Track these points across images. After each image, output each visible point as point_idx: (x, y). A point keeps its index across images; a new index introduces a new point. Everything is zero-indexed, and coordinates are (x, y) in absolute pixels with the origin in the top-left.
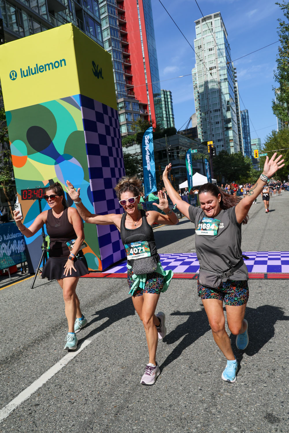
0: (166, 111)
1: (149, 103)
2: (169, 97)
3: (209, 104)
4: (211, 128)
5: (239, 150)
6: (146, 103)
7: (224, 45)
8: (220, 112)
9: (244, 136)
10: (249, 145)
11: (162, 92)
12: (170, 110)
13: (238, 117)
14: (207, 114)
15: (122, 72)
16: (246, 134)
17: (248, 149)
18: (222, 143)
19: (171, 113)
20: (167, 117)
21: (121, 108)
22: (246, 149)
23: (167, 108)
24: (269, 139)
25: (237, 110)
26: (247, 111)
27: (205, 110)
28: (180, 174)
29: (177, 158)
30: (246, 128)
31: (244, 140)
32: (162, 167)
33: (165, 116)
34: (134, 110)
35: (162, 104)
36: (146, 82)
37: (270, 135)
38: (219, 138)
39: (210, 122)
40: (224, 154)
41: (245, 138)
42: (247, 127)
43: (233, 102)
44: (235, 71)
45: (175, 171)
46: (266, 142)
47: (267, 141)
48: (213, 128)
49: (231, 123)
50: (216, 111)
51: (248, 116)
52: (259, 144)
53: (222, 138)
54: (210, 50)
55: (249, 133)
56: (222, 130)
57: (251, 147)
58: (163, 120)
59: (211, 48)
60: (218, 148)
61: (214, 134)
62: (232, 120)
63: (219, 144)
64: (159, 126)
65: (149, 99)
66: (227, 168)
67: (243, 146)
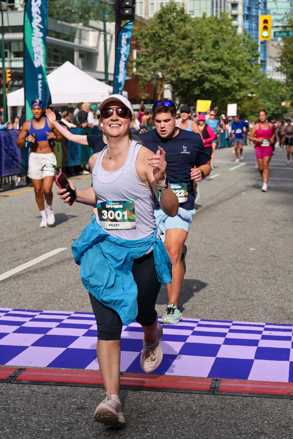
66: (180, 62)
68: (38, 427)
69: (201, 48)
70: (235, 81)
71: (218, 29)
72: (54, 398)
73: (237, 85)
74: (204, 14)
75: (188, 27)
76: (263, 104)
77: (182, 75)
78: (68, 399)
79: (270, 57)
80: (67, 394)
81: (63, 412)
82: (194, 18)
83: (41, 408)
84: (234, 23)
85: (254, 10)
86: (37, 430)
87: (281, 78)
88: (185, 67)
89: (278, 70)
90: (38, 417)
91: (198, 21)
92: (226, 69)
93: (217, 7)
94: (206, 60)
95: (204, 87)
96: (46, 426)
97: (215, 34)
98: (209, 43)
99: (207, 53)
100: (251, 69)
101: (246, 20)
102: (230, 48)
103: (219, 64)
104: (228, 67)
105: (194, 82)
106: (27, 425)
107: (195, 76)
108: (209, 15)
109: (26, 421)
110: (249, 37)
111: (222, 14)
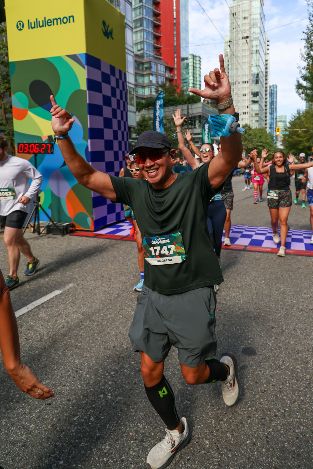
0: (194, 77)
1: (176, 67)
2: (198, 62)
3: (238, 75)
4: (237, 99)
5: (263, 125)
6: (172, 67)
7: (259, 15)
8: (248, 84)
9: (270, 112)
10: (275, 121)
11: (190, 57)
12: (198, 76)
13: (266, 91)
14: (235, 84)
15: (151, 30)
16: (273, 110)
17: (273, 125)
19: (198, 79)
20: (193, 83)
21: (146, 68)
22: (271, 125)
23: (194, 73)
24: (293, 117)
25: (266, 84)
26: (276, 86)
27: (233, 80)
28: (200, 143)
30: (273, 104)
31: (270, 115)
33: (191, 81)
34: (159, 72)
35: (189, 69)
36: (175, 44)
37: (295, 114)
38: (245, 111)
39: (237, 94)
40: (247, 128)
41: (271, 114)
42: (275, 103)
43: (262, 75)
44: (268, 43)
45: (196, 140)
46: (291, 121)
47: (291, 119)
48: (240, 99)
49: (258, 97)
50: (244, 82)
51: (276, 92)
52: (284, 122)
53: (248, 111)
54: (245, 18)
55: (276, 109)
56: (248, 103)
57: (276, 123)
58: (189, 85)
59: (246, 17)
61: (240, 105)
62: (260, 95)
63: (244, 117)
64: (183, 91)
65: (176, 62)
66: (249, 143)
67: (268, 121)
69: (256, 138)
71: (261, 132)
74: (256, 127)
75: (251, 132)
77: (249, 147)
79: (279, 141)
87: (282, 147)
88: (250, 145)
89: (281, 145)
91: (254, 130)
92: (264, 145)
94: (257, 142)
98: (258, 136)
99: (257, 140)
101: (270, 129)
102: (265, 138)
108: (258, 127)
110: (271, 134)
111: (262, 127)
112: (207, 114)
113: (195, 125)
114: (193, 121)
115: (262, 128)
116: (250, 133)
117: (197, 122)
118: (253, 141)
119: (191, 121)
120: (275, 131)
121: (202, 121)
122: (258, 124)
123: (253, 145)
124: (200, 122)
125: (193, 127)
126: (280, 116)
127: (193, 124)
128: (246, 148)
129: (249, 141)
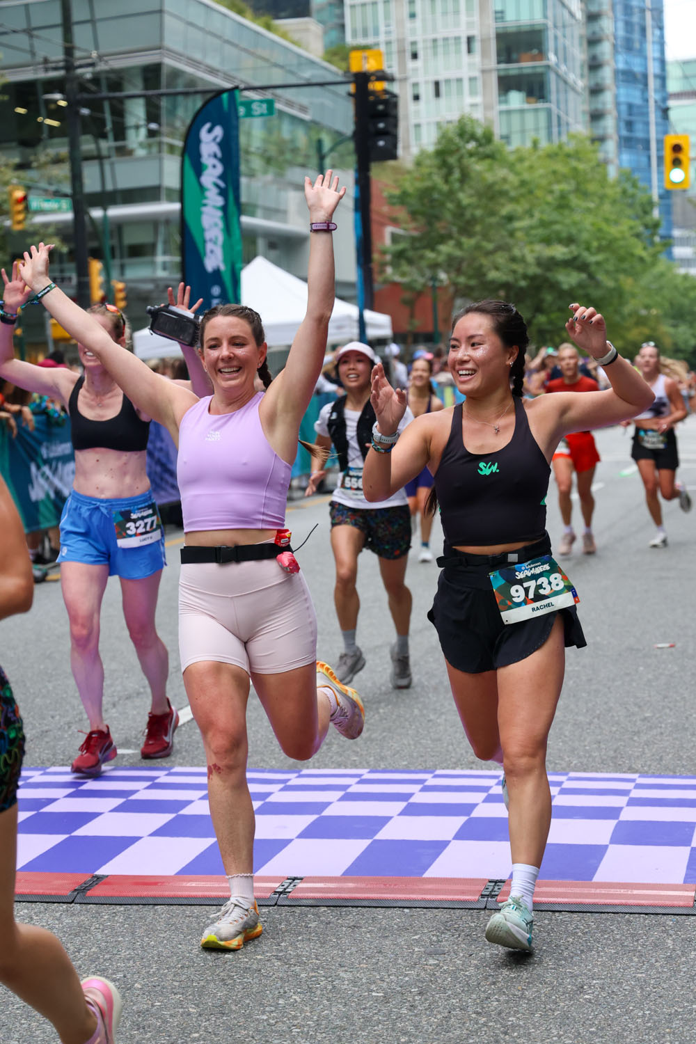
5: (580, 127)
9: (621, 33)
10: (653, 96)
16: (636, 19)
17: (647, 124)
18: (471, 65)
22: (630, 125)
28: (160, 258)
29: (141, 145)
32: (35, 203)
40: (471, 145)
41: (628, 44)
45: (132, 237)
53: (475, 32)
55: (658, 15)
57: (665, 112)
60: (443, 100)
63: (452, 74)
67: (608, 99)
68: (356, 989)
69: (532, 216)
70: (609, 283)
72: (374, 935)
73: (614, 289)
74: (535, 144)
75: (502, 172)
76: (671, 330)
77: (493, 275)
78: (404, 936)
79: (681, 227)
80: (399, 927)
81: (400, 961)
82: (512, 152)
83: (351, 954)
84: (601, 156)
85: (639, 126)
86: (356, 995)
88: (501, 258)
90: (351, 972)
91: (521, 160)
92: (589, 258)
93: (559, 125)
94: (547, 241)
95: (542, 301)
96: (373, 987)
97: (558, 182)
98: (547, 202)
99: (544, 224)
100: (644, 254)
101: (623, 149)
102: (594, 211)
103: (573, 247)
104: (592, 254)
105: (521, 289)
106: (334, 987)
107: (525, 277)
108: (544, 144)
109: (330, 979)
110: (634, 185)
111: (573, 137)
112: (198, 56)
113: (120, 132)
114: (106, 106)
115: (570, 148)
116: (490, 178)
117: (136, 112)
118: (512, 234)
119: (96, 105)
120: (660, 159)
121: (164, 103)
122: (542, 116)
123: (523, 260)
124: (153, 115)
125: (106, 145)
126: (686, 63)
127: (109, 126)
128: (473, 282)
129: (485, 236)
